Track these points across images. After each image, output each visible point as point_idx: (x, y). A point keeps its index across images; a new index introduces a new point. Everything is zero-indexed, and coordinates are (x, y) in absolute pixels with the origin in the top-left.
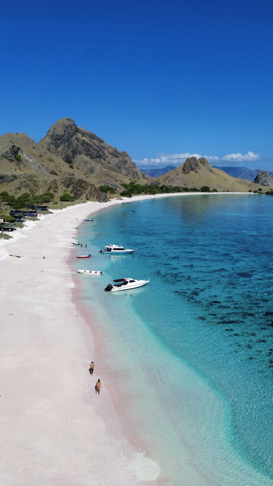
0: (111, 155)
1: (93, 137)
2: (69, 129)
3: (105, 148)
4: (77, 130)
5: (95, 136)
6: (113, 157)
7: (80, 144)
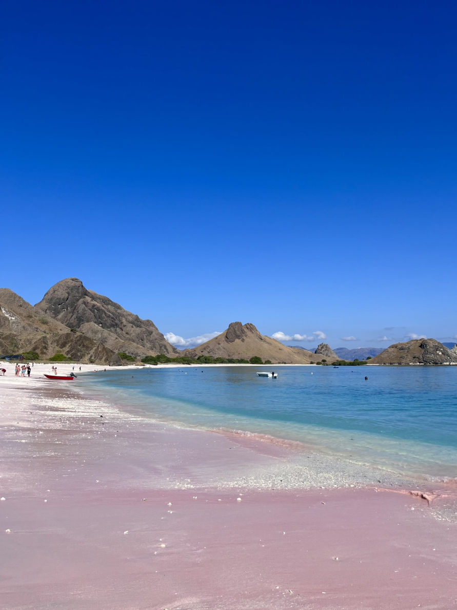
0: (131, 324)
1: (106, 301)
2: (74, 292)
3: (123, 316)
4: (86, 293)
5: (110, 300)
6: (134, 326)
7: (89, 309)
